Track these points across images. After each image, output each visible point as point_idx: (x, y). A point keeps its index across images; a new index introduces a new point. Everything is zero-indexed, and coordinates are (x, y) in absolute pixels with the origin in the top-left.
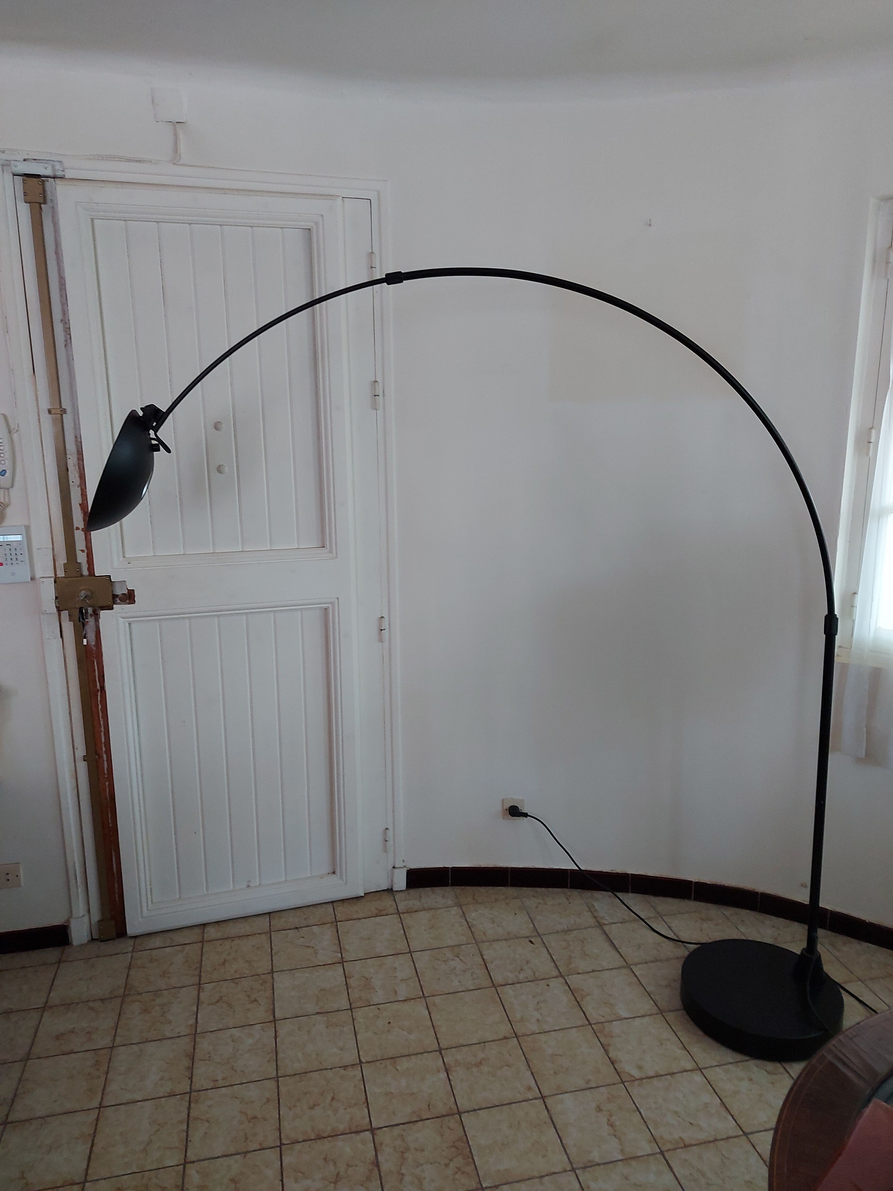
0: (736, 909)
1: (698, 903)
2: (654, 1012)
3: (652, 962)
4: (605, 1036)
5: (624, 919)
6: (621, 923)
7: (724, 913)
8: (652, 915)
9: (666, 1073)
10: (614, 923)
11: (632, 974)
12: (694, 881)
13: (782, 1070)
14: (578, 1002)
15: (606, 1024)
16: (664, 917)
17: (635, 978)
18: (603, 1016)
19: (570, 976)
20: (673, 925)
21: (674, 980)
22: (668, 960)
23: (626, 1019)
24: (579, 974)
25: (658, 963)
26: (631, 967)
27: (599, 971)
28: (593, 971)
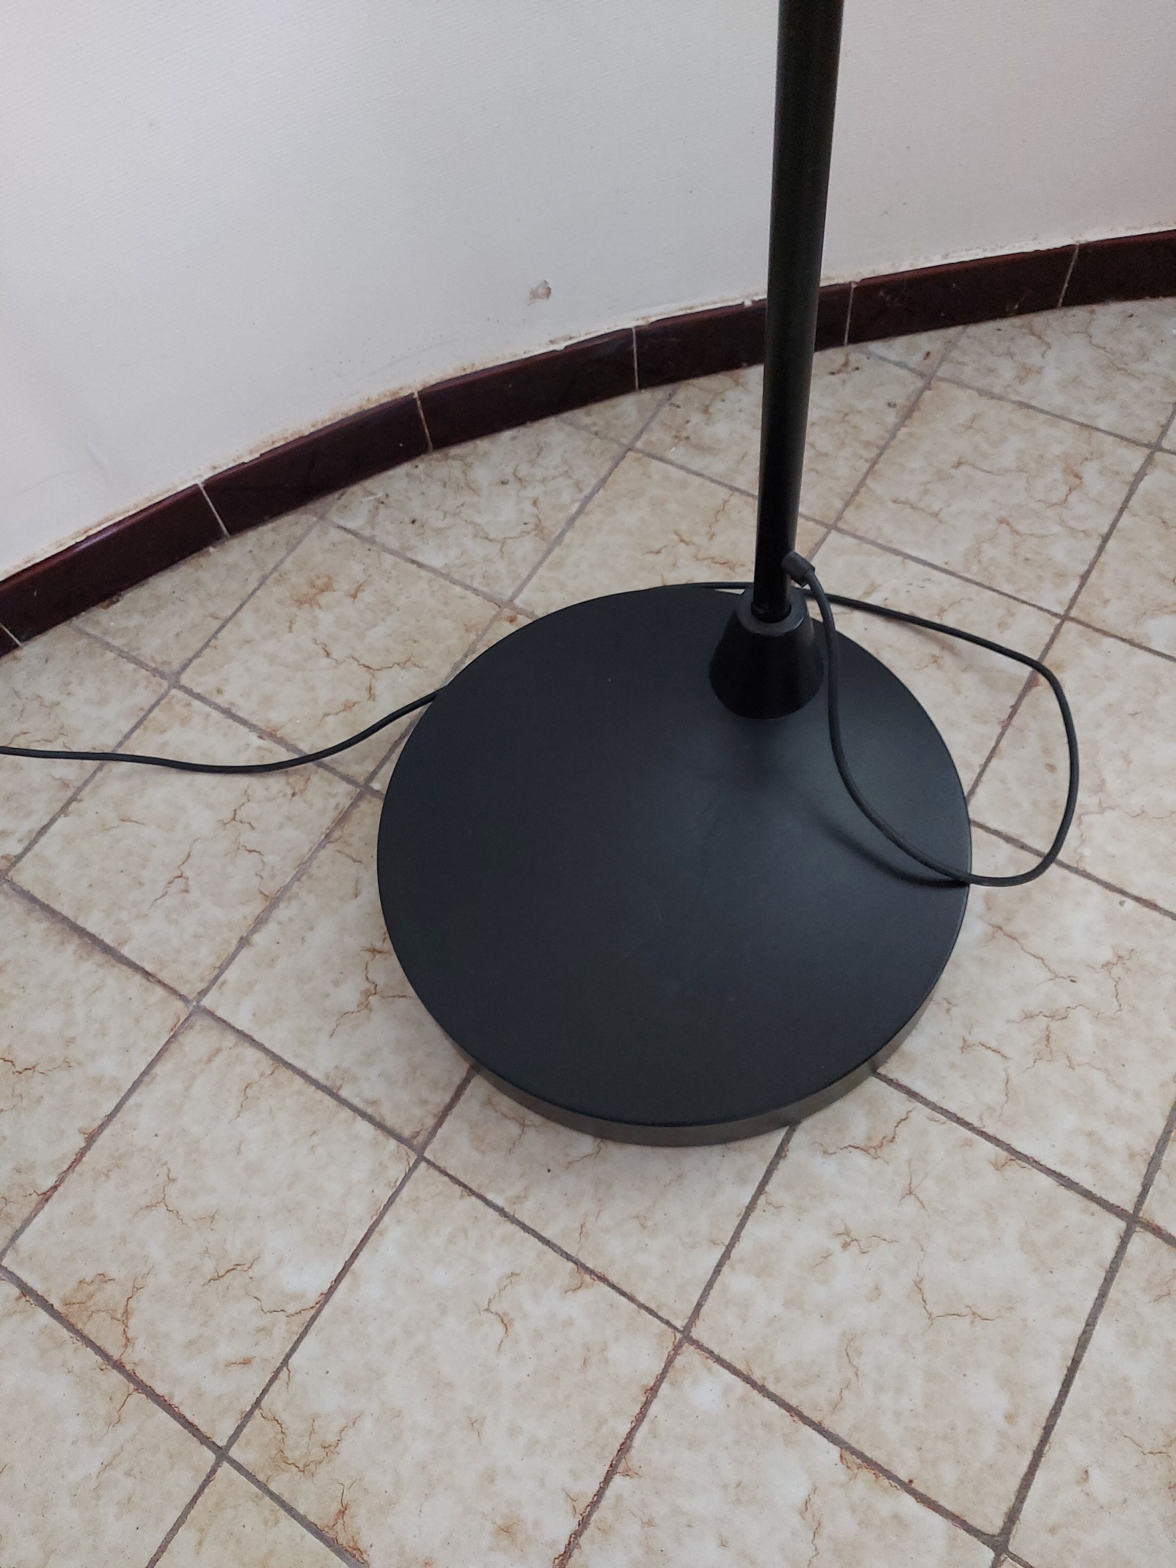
0: (370, 484)
1: (251, 537)
2: (397, 1171)
3: (260, 921)
4: (306, 1469)
5: (65, 784)
6: (64, 810)
7: (350, 525)
8: (143, 697)
9: (602, 1470)
10: (44, 829)
11: (230, 1039)
12: (199, 482)
13: (897, 1102)
14: (119, 1366)
15: (275, 1401)
16: (185, 679)
17: (251, 1054)
18: (246, 1362)
19: (24, 1240)
20: (230, 696)
21: (373, 951)
22: (303, 869)
23: (328, 1295)
24: (46, 1197)
25: (283, 912)
26: (206, 1002)
27: (110, 1117)
28: (91, 1138)
